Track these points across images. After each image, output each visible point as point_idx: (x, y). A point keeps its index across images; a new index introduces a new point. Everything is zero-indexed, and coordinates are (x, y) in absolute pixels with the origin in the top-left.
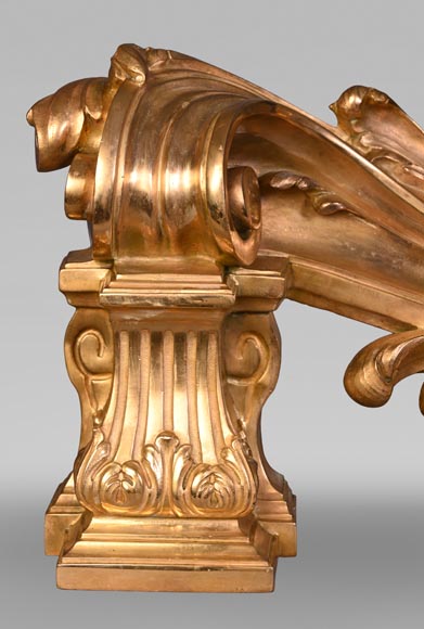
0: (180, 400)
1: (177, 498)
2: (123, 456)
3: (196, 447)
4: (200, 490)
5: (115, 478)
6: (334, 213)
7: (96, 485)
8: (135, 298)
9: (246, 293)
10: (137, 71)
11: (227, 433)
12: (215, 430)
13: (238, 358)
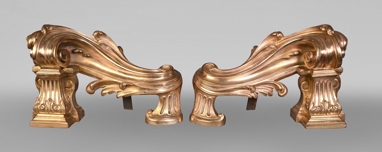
0: (53, 92)
1: (51, 111)
2: (42, 103)
3: (55, 101)
4: (55, 109)
5: (40, 107)
6: (87, 57)
7: (37, 108)
8: (42, 74)
9: (66, 73)
10: (44, 31)
11: (61, 99)
12: (59, 98)
13: (68, 84)
